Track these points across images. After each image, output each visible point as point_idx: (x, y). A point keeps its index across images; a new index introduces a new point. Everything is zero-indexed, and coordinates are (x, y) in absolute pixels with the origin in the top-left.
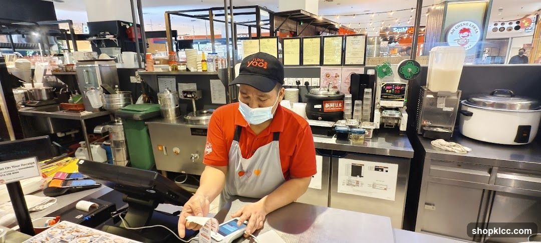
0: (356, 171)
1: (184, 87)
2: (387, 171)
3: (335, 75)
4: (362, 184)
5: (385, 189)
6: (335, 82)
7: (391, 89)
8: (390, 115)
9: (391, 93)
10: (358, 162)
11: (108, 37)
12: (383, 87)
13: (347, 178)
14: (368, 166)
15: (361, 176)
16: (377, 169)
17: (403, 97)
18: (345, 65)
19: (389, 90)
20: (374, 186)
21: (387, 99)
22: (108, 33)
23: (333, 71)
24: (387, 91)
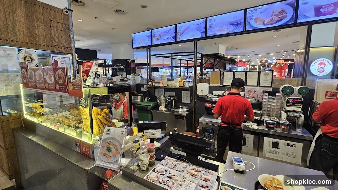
0: (275, 145)
1: (168, 94)
2: (295, 147)
3: (253, 91)
4: (279, 153)
5: (294, 157)
6: (254, 94)
7: (293, 101)
8: (293, 115)
9: (293, 103)
10: (276, 140)
11: (121, 67)
12: (287, 100)
13: (269, 148)
14: (282, 143)
15: (278, 148)
16: (289, 145)
17: (301, 106)
18: (260, 86)
19: (291, 101)
20: (287, 155)
21: (290, 106)
22: (120, 65)
23: (253, 89)
24: (290, 102)
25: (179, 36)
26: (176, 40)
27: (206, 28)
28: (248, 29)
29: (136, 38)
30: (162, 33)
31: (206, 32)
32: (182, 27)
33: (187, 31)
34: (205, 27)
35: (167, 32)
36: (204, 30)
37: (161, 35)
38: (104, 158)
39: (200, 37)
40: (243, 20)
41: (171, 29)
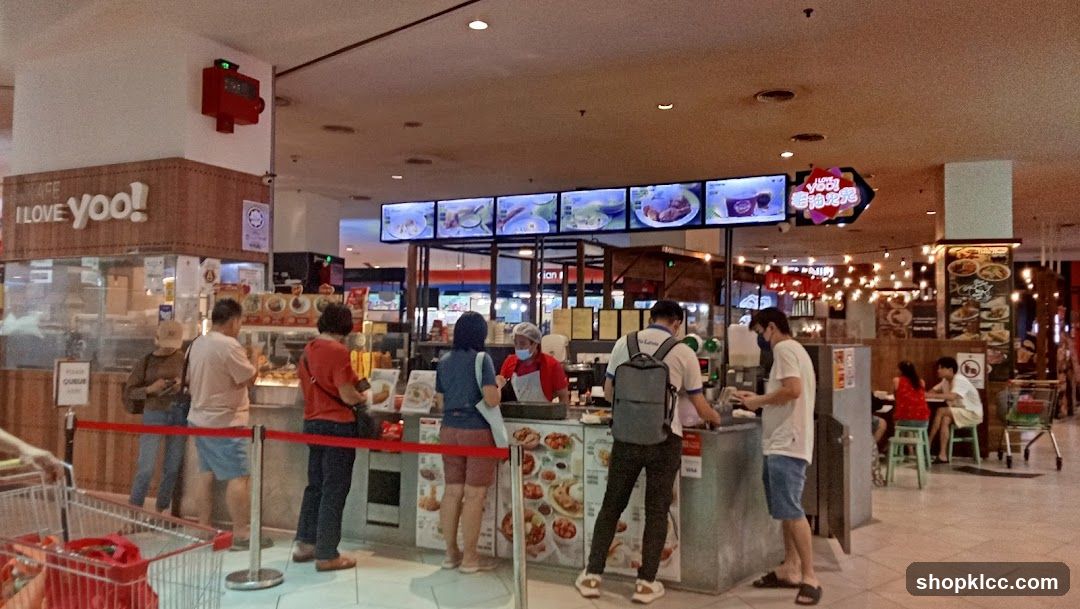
25: (501, 225)
26: (494, 231)
27: (558, 212)
28: (633, 225)
29: (392, 215)
30: (461, 212)
31: (557, 223)
32: (509, 205)
33: (519, 215)
34: (556, 210)
35: (473, 212)
36: (555, 217)
37: (460, 216)
38: (411, 404)
39: (547, 231)
40: (624, 208)
41: (482, 207)
